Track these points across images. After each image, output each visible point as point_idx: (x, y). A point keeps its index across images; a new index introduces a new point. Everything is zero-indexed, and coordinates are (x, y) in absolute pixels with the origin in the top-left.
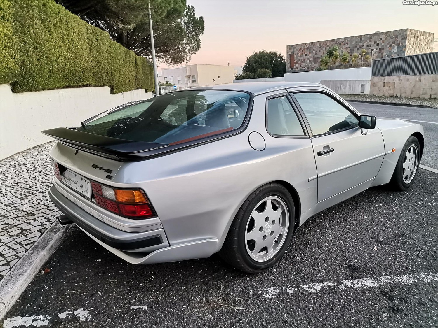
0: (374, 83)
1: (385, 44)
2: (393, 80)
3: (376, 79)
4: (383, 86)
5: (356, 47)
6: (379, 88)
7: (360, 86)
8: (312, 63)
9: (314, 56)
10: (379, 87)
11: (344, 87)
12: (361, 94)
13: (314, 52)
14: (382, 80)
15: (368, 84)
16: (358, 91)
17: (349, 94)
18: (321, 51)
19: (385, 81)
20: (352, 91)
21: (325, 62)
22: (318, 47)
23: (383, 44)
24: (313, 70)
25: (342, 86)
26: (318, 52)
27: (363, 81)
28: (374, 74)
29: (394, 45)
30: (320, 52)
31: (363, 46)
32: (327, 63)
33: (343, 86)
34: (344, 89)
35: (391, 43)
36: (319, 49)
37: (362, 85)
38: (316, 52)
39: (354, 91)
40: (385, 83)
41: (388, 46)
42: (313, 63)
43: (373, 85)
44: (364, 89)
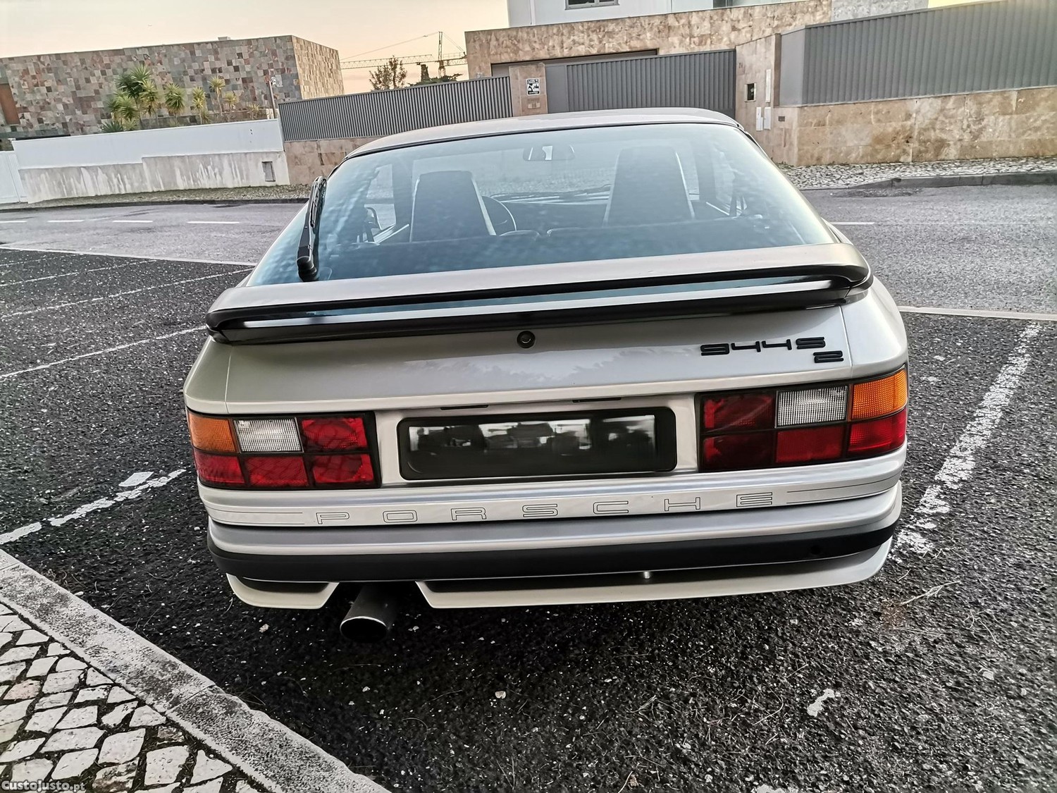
0: (296, 157)
1: (252, 67)
2: (341, 148)
3: (298, 147)
4: (319, 163)
5: (185, 73)
6: (310, 168)
7: (260, 165)
8: (74, 113)
9: (74, 93)
10: (309, 165)
11: (216, 170)
12: (269, 184)
13: (71, 81)
14: (313, 148)
15: (279, 160)
16: (258, 178)
17: (236, 186)
18: (93, 80)
19: (322, 152)
20: (242, 179)
21: (126, 109)
22: (80, 69)
23: (248, 68)
24: (84, 133)
25: (209, 168)
26: (82, 82)
27: (266, 153)
28: (289, 133)
29: (272, 72)
30: (88, 81)
31: (203, 70)
32: (130, 113)
33: (214, 169)
34: (218, 176)
35: (265, 67)
36: (84, 75)
37: (265, 163)
38: (76, 81)
39: (248, 178)
40: (324, 155)
41: (261, 73)
42: (79, 113)
43: (294, 161)
44: (273, 173)
